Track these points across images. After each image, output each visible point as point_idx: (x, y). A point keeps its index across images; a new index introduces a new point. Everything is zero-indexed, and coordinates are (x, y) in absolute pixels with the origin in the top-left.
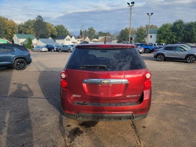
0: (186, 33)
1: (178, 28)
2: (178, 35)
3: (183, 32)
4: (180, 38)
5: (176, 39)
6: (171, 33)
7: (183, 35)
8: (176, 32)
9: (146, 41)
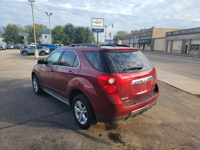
0: (77, 36)
1: (70, 31)
2: (71, 37)
3: (75, 35)
4: (73, 40)
5: (69, 40)
6: (65, 35)
7: (75, 37)
8: (69, 34)
9: (41, 41)
